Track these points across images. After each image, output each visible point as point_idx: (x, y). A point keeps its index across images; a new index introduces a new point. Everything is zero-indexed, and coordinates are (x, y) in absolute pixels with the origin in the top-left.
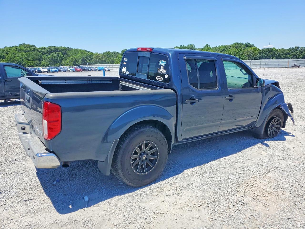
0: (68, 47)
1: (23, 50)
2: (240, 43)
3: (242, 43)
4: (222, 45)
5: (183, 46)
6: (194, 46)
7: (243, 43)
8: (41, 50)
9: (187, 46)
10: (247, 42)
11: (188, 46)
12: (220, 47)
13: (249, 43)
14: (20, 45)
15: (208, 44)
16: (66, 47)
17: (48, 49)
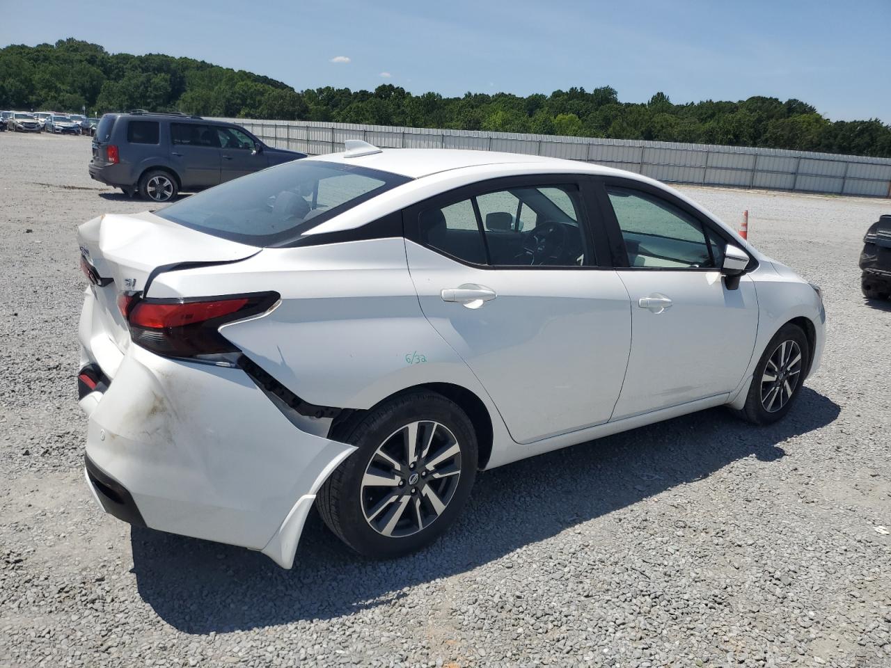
0: (203, 62)
1: (57, 58)
2: (771, 98)
3: (777, 100)
4: (711, 101)
5: (579, 91)
6: (616, 93)
7: (780, 100)
8: (115, 62)
9: (592, 92)
10: (792, 98)
11: (596, 90)
12: (702, 105)
13: (801, 100)
14: (60, 43)
15: (665, 94)
16: (199, 60)
17: (138, 62)
